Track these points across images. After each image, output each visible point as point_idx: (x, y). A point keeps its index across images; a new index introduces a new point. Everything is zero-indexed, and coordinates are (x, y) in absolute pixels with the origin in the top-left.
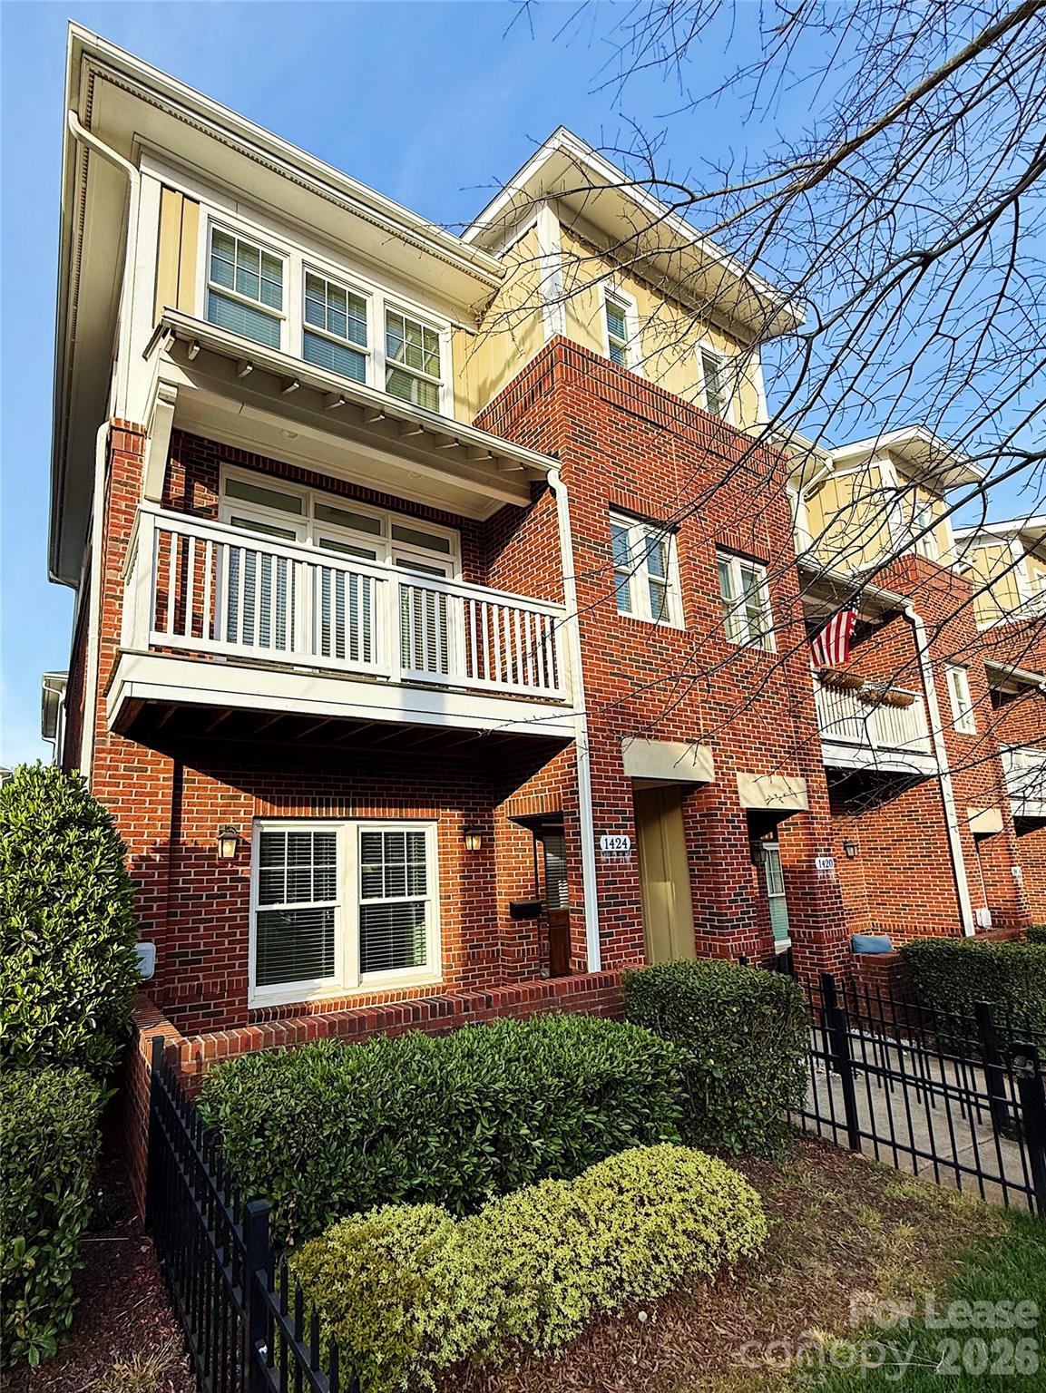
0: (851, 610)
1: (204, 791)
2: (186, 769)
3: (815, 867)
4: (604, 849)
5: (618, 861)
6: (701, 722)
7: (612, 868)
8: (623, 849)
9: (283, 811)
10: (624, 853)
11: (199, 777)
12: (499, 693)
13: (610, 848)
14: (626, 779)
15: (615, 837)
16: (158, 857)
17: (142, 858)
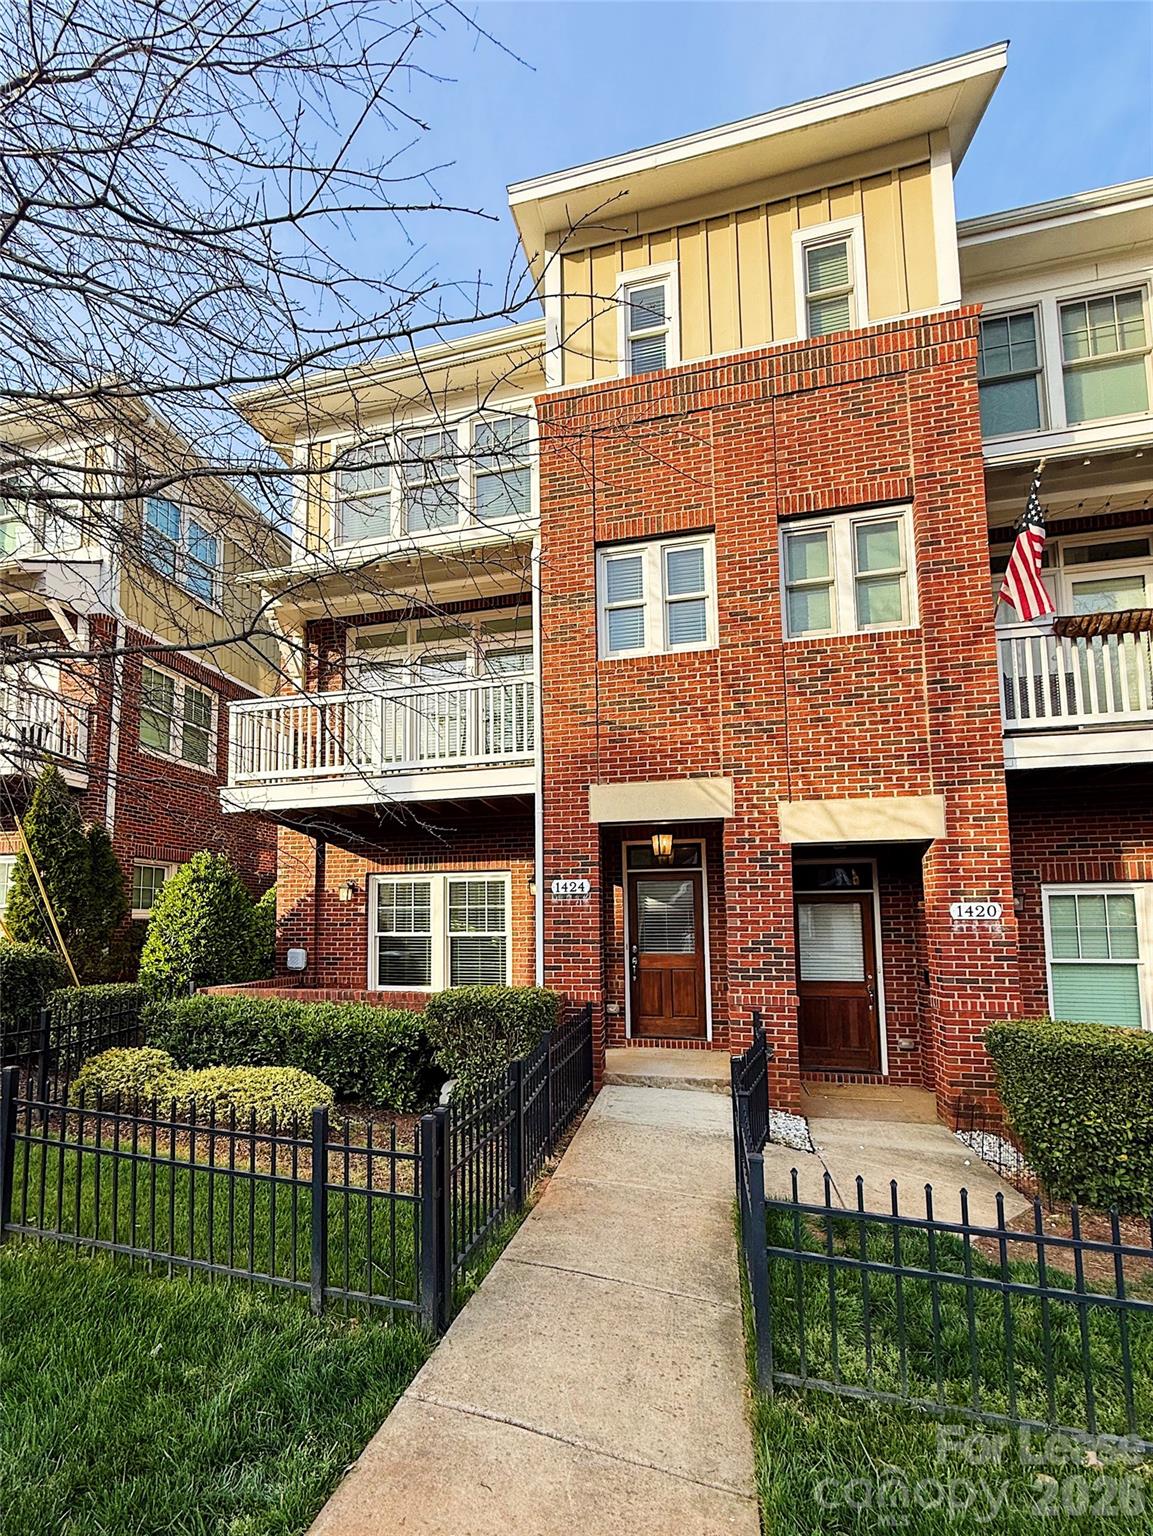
0: (1027, 528)
1: (337, 857)
2: (327, 844)
3: (949, 915)
4: (555, 892)
5: (573, 903)
6: (721, 751)
7: (564, 910)
8: (579, 891)
9: (386, 868)
10: (581, 896)
11: (335, 849)
12: (460, 766)
13: (562, 891)
14: (593, 825)
15: (569, 882)
16: (309, 899)
17: (302, 900)
